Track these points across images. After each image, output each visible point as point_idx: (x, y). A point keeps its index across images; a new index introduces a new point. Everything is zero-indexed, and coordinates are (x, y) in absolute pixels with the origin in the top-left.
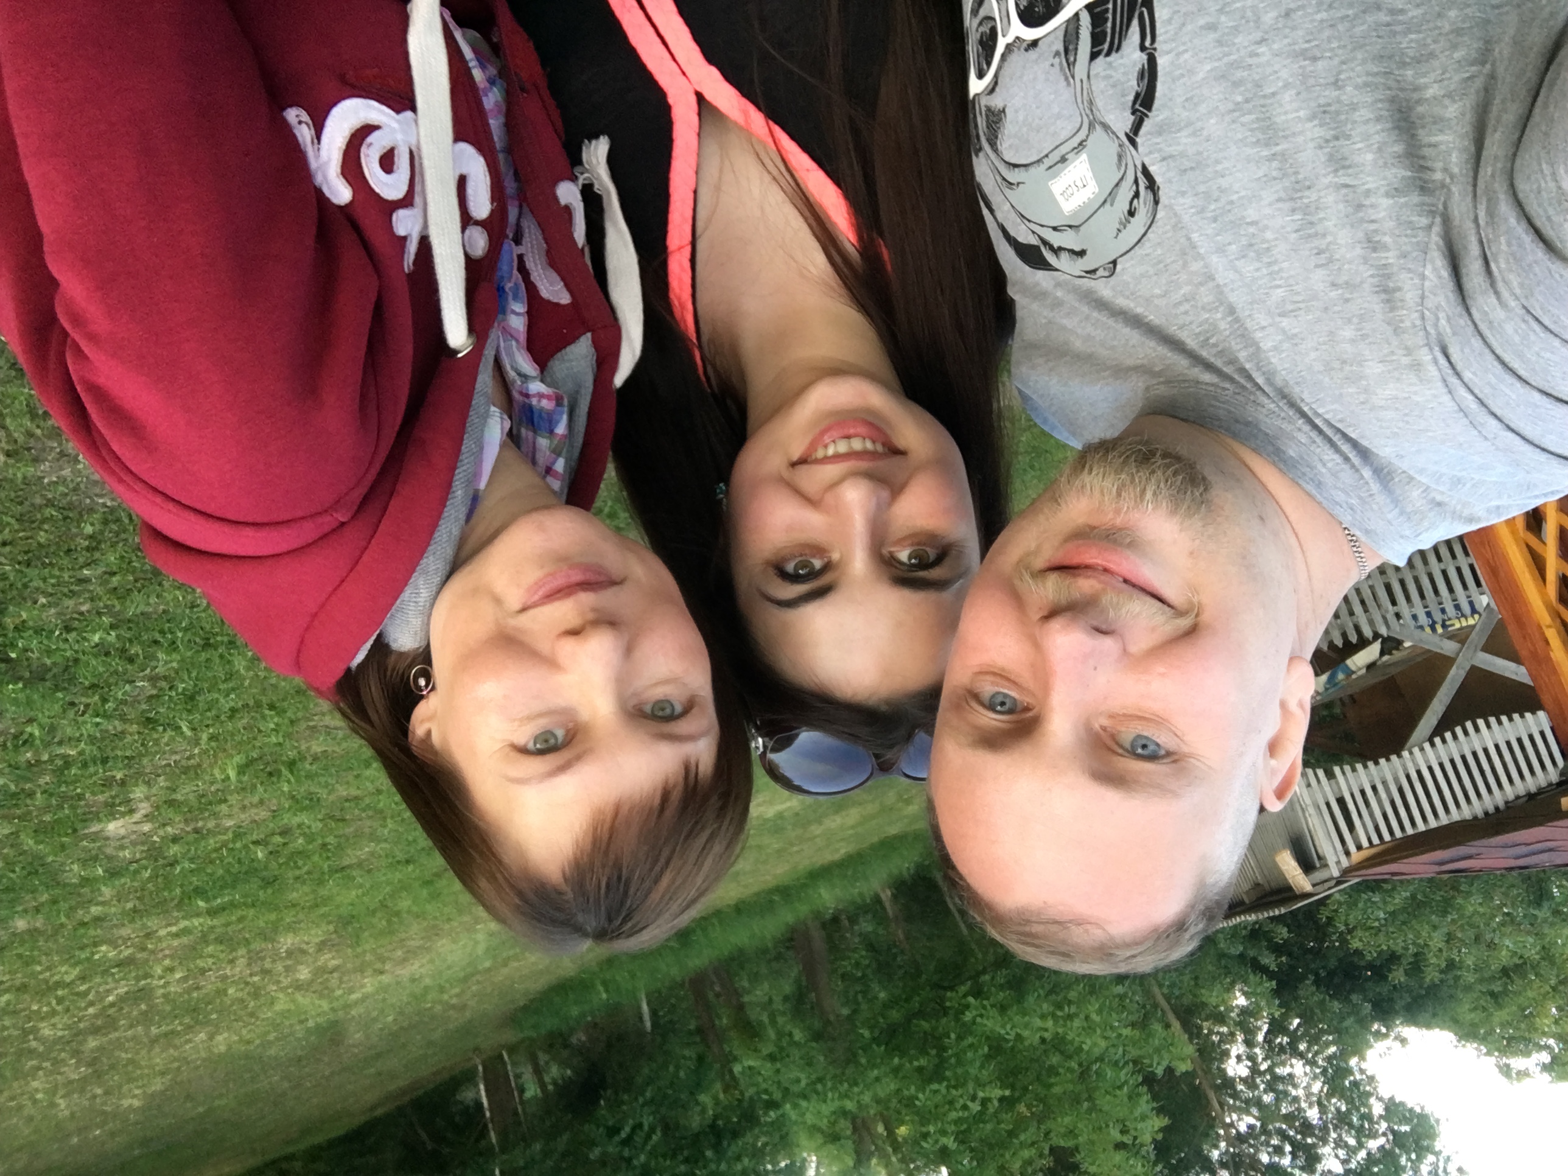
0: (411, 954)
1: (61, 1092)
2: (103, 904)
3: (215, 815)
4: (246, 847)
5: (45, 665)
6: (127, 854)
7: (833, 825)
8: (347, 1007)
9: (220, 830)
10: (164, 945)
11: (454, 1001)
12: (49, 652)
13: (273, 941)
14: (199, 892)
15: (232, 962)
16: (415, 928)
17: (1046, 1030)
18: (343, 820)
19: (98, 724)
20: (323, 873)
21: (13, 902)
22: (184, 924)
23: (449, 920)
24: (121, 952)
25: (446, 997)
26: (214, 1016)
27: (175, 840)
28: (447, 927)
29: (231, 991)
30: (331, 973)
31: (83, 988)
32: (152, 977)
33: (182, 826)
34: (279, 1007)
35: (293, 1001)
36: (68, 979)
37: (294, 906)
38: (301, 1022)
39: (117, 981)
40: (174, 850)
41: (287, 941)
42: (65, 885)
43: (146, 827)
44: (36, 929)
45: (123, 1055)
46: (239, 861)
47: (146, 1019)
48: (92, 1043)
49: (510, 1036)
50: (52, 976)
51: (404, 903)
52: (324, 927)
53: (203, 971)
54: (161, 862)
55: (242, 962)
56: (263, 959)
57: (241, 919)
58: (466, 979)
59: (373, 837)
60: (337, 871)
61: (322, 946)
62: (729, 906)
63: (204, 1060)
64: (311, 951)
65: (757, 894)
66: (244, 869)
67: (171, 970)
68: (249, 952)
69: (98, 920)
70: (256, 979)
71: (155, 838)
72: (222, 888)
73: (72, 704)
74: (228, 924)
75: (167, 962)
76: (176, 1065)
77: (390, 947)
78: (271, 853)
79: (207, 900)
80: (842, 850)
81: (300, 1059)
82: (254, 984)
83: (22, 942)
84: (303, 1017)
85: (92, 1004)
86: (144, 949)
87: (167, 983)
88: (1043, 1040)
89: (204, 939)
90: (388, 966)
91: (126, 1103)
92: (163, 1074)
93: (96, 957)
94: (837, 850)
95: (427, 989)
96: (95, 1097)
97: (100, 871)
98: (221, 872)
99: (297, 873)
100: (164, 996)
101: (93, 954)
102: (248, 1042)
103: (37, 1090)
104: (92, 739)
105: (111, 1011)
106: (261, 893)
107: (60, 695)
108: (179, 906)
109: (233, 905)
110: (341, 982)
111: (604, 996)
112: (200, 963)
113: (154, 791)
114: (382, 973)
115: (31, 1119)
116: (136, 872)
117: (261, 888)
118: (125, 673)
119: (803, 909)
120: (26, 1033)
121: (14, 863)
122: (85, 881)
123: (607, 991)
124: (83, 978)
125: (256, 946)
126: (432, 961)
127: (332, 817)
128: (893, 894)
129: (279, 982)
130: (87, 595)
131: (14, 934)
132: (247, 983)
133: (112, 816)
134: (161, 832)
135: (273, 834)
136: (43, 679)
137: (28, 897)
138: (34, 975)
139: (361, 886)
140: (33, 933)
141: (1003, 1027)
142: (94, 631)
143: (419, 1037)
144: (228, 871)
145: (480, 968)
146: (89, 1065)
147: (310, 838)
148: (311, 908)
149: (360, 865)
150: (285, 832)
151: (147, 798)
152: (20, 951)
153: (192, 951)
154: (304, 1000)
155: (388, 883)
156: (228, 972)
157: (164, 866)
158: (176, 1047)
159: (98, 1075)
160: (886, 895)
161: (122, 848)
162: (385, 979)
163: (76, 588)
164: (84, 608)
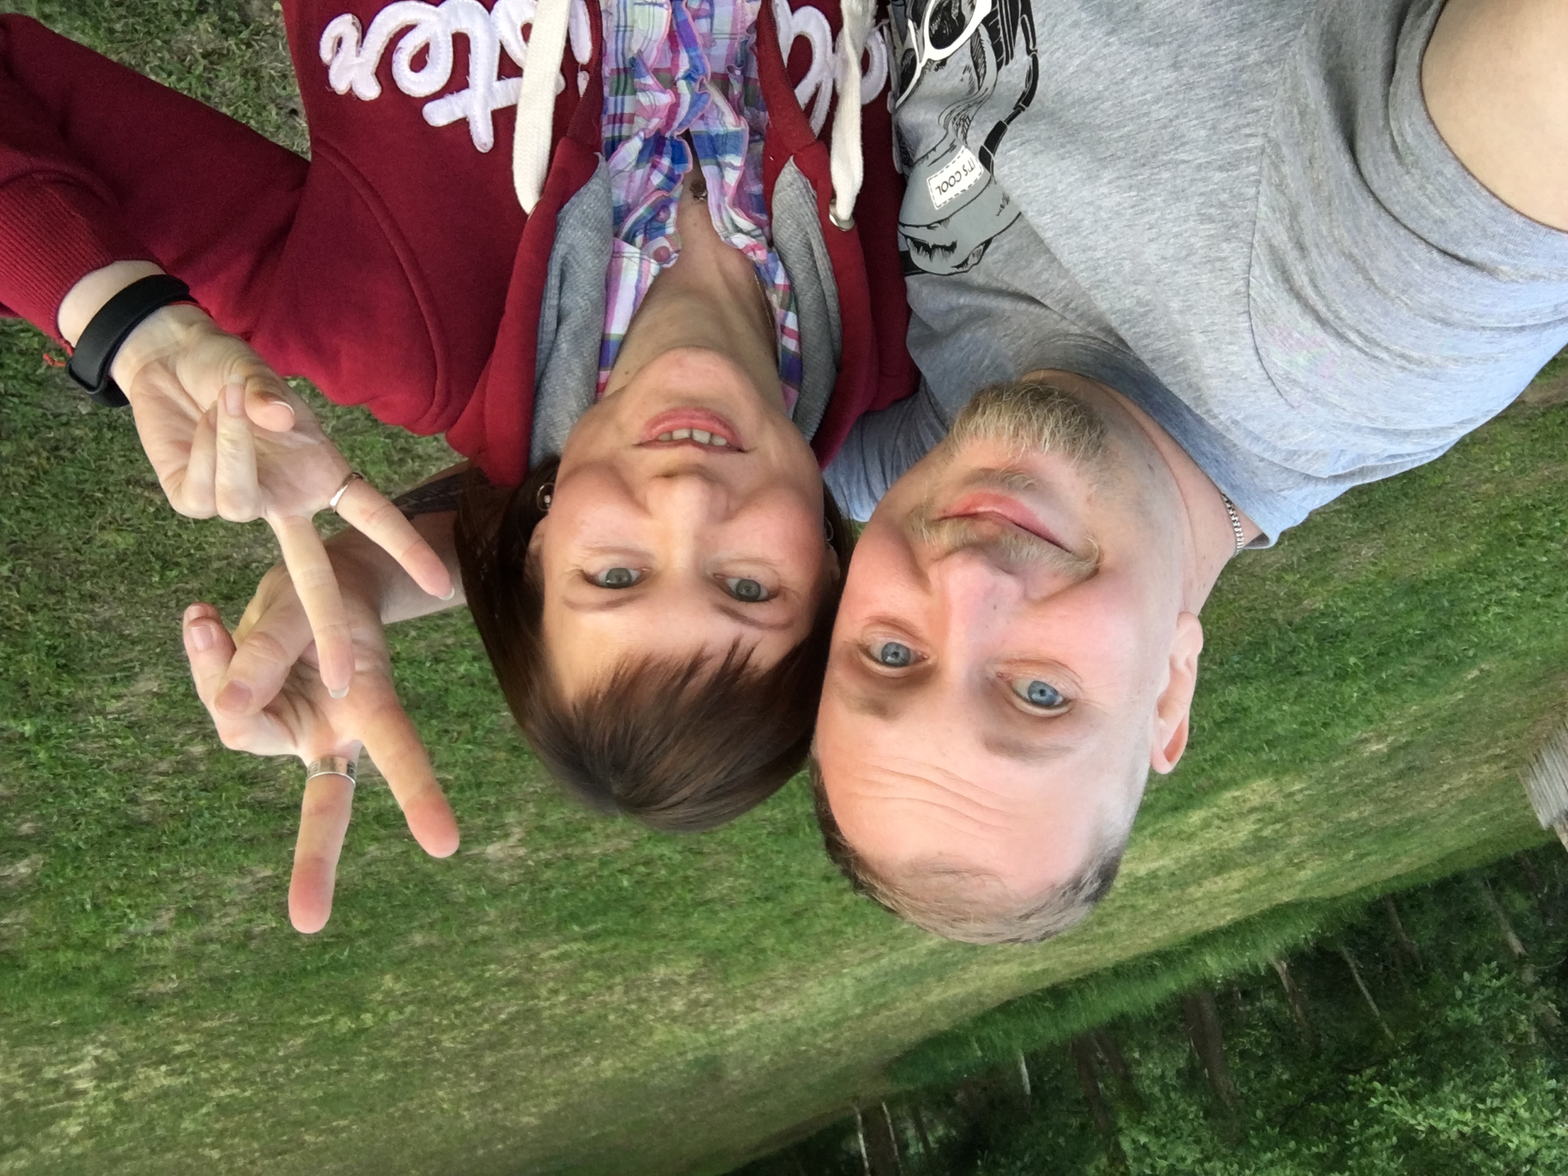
0: (780, 993)
1: (465, 1105)
2: (489, 923)
3: (583, 842)
4: (612, 875)
5: (419, 695)
6: (506, 876)
7: (1215, 888)
8: (723, 1042)
9: (587, 858)
10: (548, 968)
11: (828, 1046)
12: (422, 682)
13: (646, 970)
14: (574, 917)
15: (610, 988)
16: (782, 967)
17: (1465, 1124)
18: (701, 853)
19: (470, 751)
20: (687, 906)
21: (410, 918)
22: (564, 947)
23: (814, 961)
24: (508, 972)
25: (819, 1042)
26: (598, 1041)
27: (548, 864)
28: (812, 969)
29: (611, 1017)
30: (706, 1005)
31: (478, 1004)
32: (538, 997)
33: (553, 851)
34: (658, 1037)
35: (671, 1032)
36: (463, 995)
37: (664, 936)
38: (681, 1054)
39: (508, 1000)
40: (548, 875)
41: (660, 972)
42: (454, 903)
43: (521, 852)
44: (432, 945)
45: (519, 1073)
46: (608, 889)
47: (534, 1039)
48: (489, 1059)
49: (887, 1087)
50: (449, 990)
51: (768, 942)
52: (695, 961)
53: (584, 996)
54: (538, 886)
55: (619, 989)
56: (639, 987)
57: (615, 947)
58: (836, 1025)
59: (730, 872)
60: (701, 904)
61: (693, 979)
62: (1106, 969)
63: (592, 1083)
64: (683, 982)
65: (1137, 958)
66: (614, 896)
67: (555, 992)
68: (625, 980)
69: (486, 939)
70: (633, 1007)
71: (530, 863)
72: (595, 914)
73: (446, 731)
74: (603, 951)
75: (551, 984)
76: (566, 1087)
77: (758, 985)
78: (637, 882)
79: (582, 925)
80: (1227, 916)
81: (683, 1092)
82: (632, 1012)
83: (421, 957)
84: (682, 1049)
85: (486, 1020)
86: (529, 970)
87: (552, 1006)
88: (1462, 1135)
89: (583, 964)
90: (759, 1004)
91: (525, 1119)
92: (555, 1094)
93: (487, 975)
94: (1224, 916)
95: (800, 1031)
96: (495, 1111)
97: (483, 892)
98: (591, 899)
99: (664, 904)
100: (551, 1017)
101: (484, 971)
102: (633, 1070)
103: (443, 1100)
104: (467, 766)
105: (505, 1028)
106: (631, 921)
107: (434, 722)
108: (558, 930)
109: (606, 932)
110: (715, 1018)
111: (979, 1053)
112: (582, 987)
113: (525, 816)
114: (754, 1010)
115: (439, 1128)
116: (516, 895)
117: (631, 916)
118: (490, 703)
119: (1188, 978)
120: (430, 1043)
121: (408, 880)
122: (471, 901)
123: (982, 1049)
124: (477, 995)
125: (633, 973)
126: (801, 1003)
127: (690, 850)
128: (1289, 966)
129: (656, 1012)
130: (450, 629)
131: (413, 948)
132: (626, 1010)
133: (490, 839)
134: (534, 856)
135: (637, 864)
136: (419, 708)
137: (422, 913)
138: (433, 988)
139: (724, 921)
140: (430, 947)
141: (1414, 1117)
142: (460, 663)
143: (796, 1081)
144: (598, 898)
145: (850, 1014)
146: (488, 1079)
147: (672, 869)
148: (679, 939)
149: (722, 899)
150: (647, 863)
151: (520, 823)
152: (420, 964)
153: (574, 975)
154: (681, 1032)
155: (751, 920)
156: (607, 998)
157: (541, 890)
158: (565, 1069)
159: (496, 1089)
160: (1282, 967)
161: (501, 871)
162: (757, 1017)
163: (441, 622)
164: (450, 641)
